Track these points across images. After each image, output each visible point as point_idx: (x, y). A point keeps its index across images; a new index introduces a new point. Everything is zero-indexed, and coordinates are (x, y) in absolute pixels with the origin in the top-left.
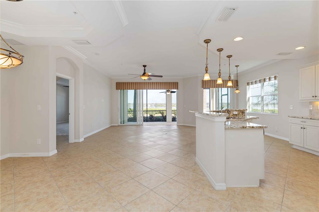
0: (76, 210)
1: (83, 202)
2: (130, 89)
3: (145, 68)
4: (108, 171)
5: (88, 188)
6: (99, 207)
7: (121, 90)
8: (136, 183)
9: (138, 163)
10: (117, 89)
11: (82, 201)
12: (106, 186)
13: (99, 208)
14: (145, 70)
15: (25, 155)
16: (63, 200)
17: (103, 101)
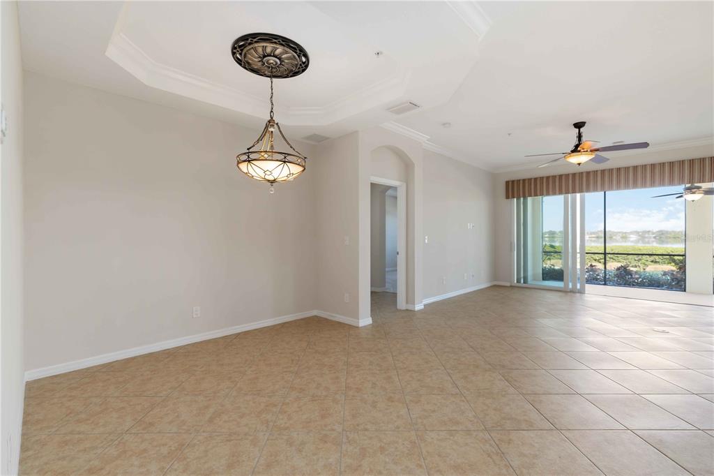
0: (349, 442)
1: (366, 433)
2: (548, 194)
3: (581, 130)
4: (439, 388)
5: (387, 409)
6: (387, 460)
7: (518, 198)
8: (491, 445)
9: (523, 394)
10: (507, 197)
11: (366, 430)
12: (419, 421)
13: (386, 463)
14: (580, 137)
15: (332, 316)
16: (342, 413)
17: (470, 226)
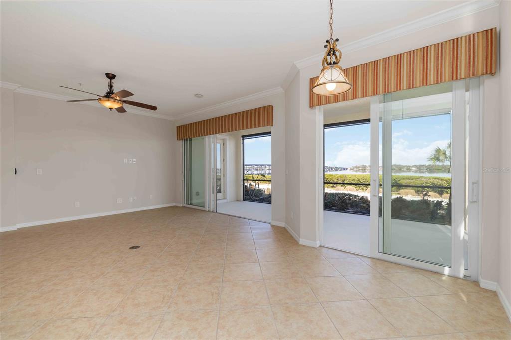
3: (113, 81)
10: (177, 139)
14: (111, 86)
17: (125, 160)
